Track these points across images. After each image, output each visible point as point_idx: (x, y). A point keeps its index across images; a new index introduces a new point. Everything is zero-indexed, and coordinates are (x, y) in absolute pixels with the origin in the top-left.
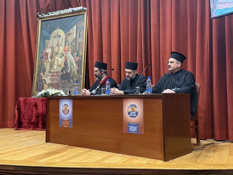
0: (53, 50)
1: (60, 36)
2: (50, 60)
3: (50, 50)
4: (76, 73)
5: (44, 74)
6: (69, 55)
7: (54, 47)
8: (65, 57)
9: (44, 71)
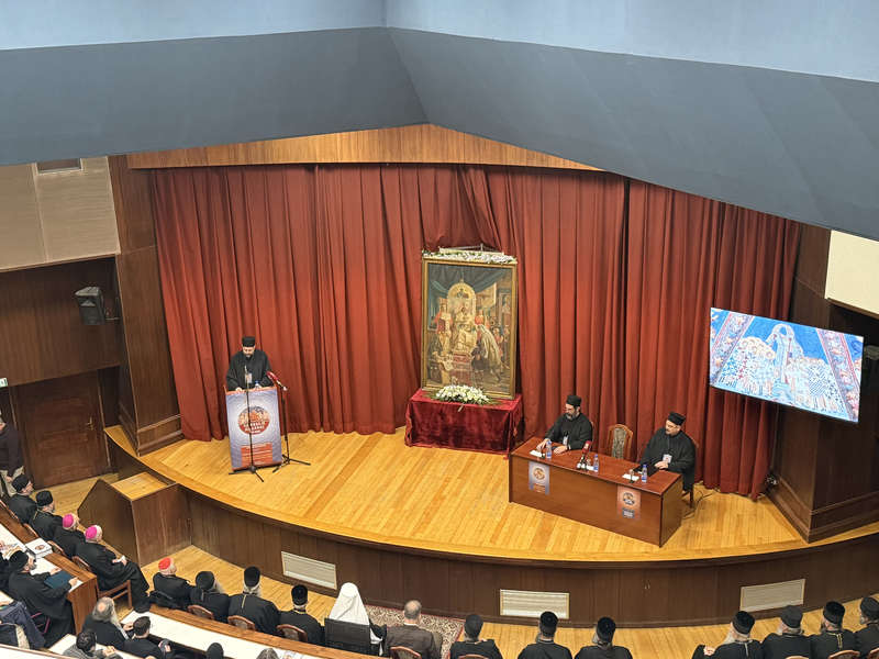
0: (454, 318)
1: (466, 296)
2: (449, 332)
3: (450, 315)
4: (499, 361)
5: (439, 354)
6: (485, 329)
7: (456, 311)
8: (479, 333)
9: (440, 350)
